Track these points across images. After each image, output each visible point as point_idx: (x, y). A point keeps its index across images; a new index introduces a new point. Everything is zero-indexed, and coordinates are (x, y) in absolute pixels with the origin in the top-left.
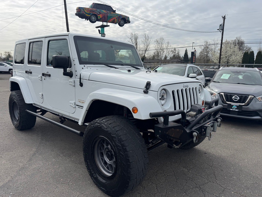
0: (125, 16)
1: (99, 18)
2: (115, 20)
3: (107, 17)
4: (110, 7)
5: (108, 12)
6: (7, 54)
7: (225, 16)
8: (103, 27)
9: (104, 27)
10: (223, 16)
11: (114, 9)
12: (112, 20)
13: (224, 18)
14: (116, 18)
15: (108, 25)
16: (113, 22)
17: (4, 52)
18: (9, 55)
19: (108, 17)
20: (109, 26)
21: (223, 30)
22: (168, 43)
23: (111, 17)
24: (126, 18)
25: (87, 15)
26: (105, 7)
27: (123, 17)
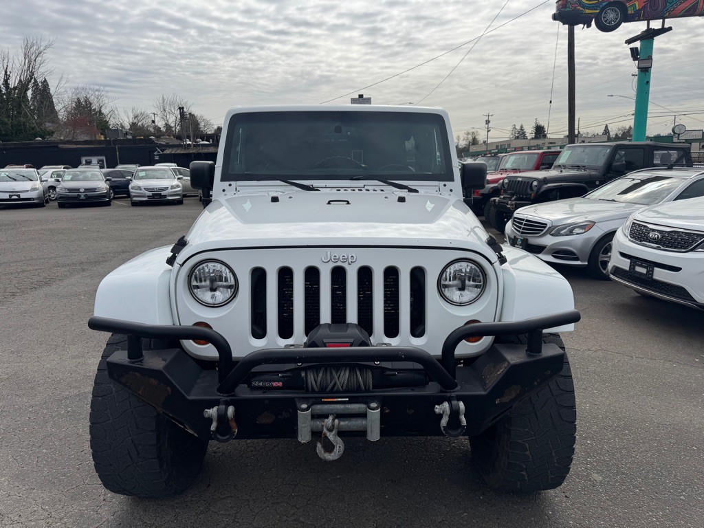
1: (630, 12)
6: (470, 137)
8: (649, 35)
9: (652, 38)
12: (685, 6)
15: (666, 26)
16: (691, 13)
17: (465, 134)
18: (474, 139)
20: (670, 29)
25: (587, 11)
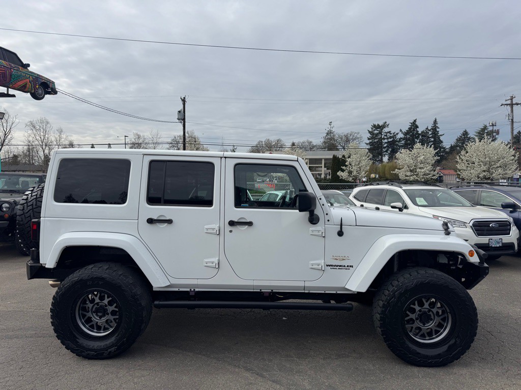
0: (46, 78)
2: (28, 86)
3: (11, 76)
4: (15, 55)
5: (13, 65)
7: (184, 98)
10: (182, 98)
11: (25, 62)
12: (21, 83)
13: (184, 101)
14: (30, 82)
15: (10, 93)
16: (23, 89)
19: (13, 77)
20: (13, 96)
21: (184, 119)
22: (61, 131)
23: (19, 78)
24: (48, 83)
26: (4, 52)
27: (44, 81)
